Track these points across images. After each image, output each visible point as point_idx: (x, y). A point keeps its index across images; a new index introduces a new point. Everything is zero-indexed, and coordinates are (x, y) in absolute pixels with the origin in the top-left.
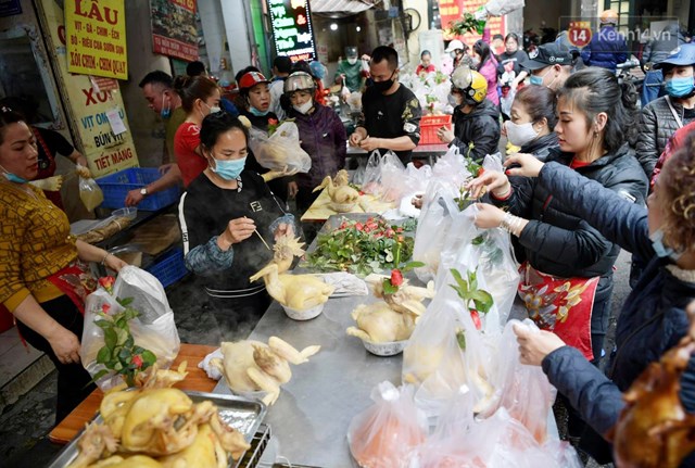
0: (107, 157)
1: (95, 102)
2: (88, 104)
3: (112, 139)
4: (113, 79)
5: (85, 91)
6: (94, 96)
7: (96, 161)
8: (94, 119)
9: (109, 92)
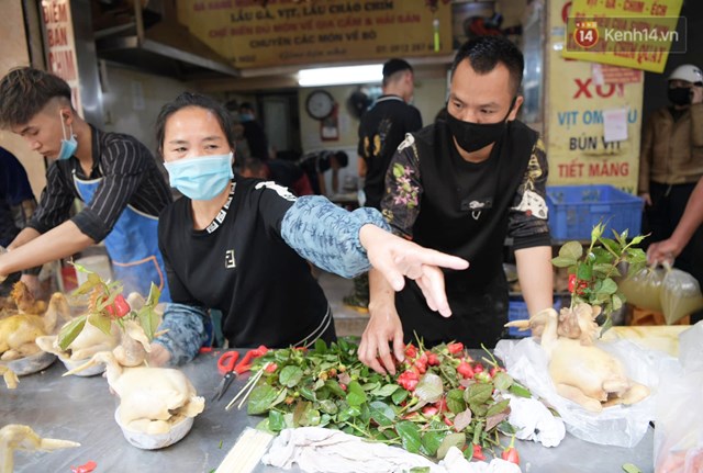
0: (581, 166)
1: (588, 95)
2: (577, 96)
3: (600, 146)
4: (636, 70)
5: (578, 82)
6: (591, 88)
7: (561, 166)
8: (579, 117)
9: (621, 86)
